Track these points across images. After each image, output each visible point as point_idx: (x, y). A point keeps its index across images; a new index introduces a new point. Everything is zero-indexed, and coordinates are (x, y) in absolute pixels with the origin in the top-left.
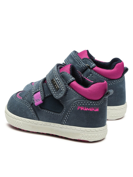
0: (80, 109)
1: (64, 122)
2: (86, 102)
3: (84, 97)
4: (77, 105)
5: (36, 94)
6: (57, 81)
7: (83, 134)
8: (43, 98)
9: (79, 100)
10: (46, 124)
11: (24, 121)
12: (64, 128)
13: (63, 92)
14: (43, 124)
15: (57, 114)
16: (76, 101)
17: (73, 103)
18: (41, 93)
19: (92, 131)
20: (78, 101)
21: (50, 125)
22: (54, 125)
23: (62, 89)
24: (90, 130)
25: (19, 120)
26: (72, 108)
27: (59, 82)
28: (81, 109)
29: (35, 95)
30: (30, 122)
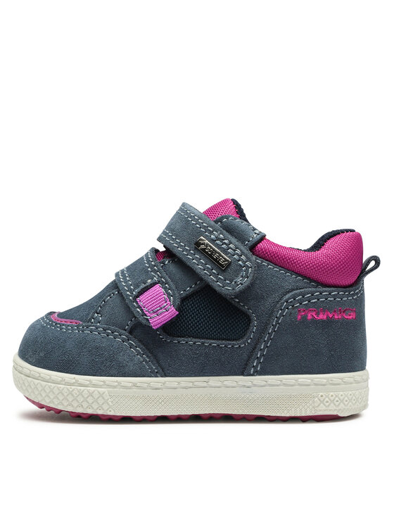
0: (304, 318)
1: (254, 366)
2: (321, 294)
3: (311, 280)
4: (293, 306)
5: (146, 294)
6: (218, 242)
7: (321, 394)
8: (178, 302)
9: (299, 291)
10: (191, 385)
11: (115, 387)
12: (255, 385)
13: (247, 271)
14: (183, 384)
15: (230, 344)
16: (291, 294)
17: (282, 301)
18: (165, 288)
19: (346, 383)
20: (296, 292)
21: (205, 384)
22: (219, 384)
23: (240, 262)
24: (342, 379)
25: (95, 386)
26: (280, 316)
27: (225, 243)
28: (309, 317)
29: (141, 297)
30: (135, 385)
